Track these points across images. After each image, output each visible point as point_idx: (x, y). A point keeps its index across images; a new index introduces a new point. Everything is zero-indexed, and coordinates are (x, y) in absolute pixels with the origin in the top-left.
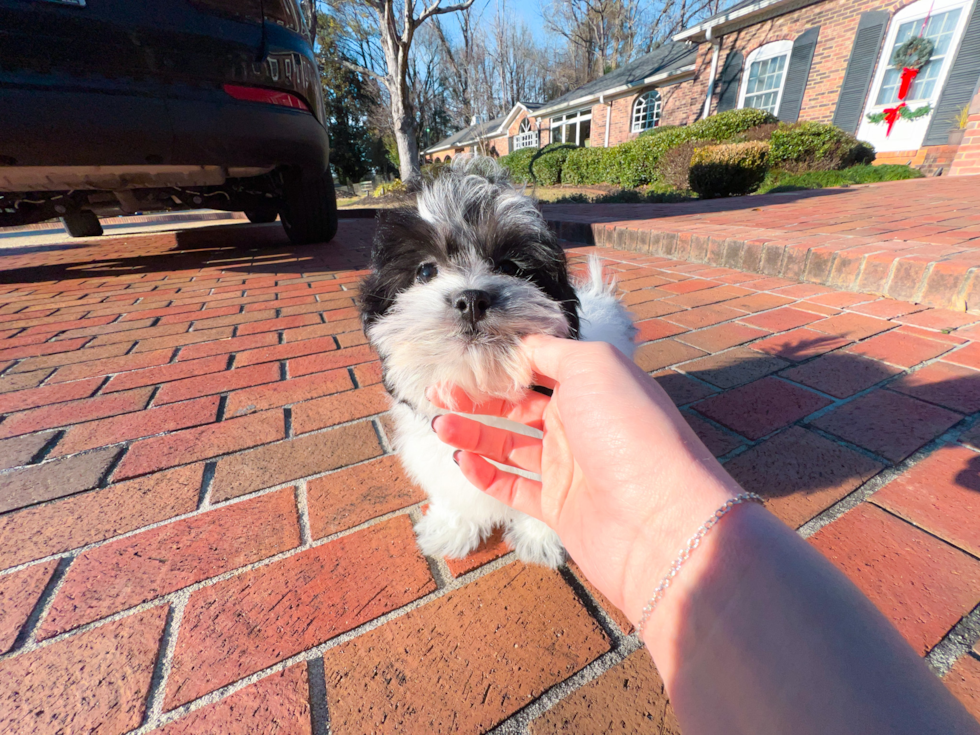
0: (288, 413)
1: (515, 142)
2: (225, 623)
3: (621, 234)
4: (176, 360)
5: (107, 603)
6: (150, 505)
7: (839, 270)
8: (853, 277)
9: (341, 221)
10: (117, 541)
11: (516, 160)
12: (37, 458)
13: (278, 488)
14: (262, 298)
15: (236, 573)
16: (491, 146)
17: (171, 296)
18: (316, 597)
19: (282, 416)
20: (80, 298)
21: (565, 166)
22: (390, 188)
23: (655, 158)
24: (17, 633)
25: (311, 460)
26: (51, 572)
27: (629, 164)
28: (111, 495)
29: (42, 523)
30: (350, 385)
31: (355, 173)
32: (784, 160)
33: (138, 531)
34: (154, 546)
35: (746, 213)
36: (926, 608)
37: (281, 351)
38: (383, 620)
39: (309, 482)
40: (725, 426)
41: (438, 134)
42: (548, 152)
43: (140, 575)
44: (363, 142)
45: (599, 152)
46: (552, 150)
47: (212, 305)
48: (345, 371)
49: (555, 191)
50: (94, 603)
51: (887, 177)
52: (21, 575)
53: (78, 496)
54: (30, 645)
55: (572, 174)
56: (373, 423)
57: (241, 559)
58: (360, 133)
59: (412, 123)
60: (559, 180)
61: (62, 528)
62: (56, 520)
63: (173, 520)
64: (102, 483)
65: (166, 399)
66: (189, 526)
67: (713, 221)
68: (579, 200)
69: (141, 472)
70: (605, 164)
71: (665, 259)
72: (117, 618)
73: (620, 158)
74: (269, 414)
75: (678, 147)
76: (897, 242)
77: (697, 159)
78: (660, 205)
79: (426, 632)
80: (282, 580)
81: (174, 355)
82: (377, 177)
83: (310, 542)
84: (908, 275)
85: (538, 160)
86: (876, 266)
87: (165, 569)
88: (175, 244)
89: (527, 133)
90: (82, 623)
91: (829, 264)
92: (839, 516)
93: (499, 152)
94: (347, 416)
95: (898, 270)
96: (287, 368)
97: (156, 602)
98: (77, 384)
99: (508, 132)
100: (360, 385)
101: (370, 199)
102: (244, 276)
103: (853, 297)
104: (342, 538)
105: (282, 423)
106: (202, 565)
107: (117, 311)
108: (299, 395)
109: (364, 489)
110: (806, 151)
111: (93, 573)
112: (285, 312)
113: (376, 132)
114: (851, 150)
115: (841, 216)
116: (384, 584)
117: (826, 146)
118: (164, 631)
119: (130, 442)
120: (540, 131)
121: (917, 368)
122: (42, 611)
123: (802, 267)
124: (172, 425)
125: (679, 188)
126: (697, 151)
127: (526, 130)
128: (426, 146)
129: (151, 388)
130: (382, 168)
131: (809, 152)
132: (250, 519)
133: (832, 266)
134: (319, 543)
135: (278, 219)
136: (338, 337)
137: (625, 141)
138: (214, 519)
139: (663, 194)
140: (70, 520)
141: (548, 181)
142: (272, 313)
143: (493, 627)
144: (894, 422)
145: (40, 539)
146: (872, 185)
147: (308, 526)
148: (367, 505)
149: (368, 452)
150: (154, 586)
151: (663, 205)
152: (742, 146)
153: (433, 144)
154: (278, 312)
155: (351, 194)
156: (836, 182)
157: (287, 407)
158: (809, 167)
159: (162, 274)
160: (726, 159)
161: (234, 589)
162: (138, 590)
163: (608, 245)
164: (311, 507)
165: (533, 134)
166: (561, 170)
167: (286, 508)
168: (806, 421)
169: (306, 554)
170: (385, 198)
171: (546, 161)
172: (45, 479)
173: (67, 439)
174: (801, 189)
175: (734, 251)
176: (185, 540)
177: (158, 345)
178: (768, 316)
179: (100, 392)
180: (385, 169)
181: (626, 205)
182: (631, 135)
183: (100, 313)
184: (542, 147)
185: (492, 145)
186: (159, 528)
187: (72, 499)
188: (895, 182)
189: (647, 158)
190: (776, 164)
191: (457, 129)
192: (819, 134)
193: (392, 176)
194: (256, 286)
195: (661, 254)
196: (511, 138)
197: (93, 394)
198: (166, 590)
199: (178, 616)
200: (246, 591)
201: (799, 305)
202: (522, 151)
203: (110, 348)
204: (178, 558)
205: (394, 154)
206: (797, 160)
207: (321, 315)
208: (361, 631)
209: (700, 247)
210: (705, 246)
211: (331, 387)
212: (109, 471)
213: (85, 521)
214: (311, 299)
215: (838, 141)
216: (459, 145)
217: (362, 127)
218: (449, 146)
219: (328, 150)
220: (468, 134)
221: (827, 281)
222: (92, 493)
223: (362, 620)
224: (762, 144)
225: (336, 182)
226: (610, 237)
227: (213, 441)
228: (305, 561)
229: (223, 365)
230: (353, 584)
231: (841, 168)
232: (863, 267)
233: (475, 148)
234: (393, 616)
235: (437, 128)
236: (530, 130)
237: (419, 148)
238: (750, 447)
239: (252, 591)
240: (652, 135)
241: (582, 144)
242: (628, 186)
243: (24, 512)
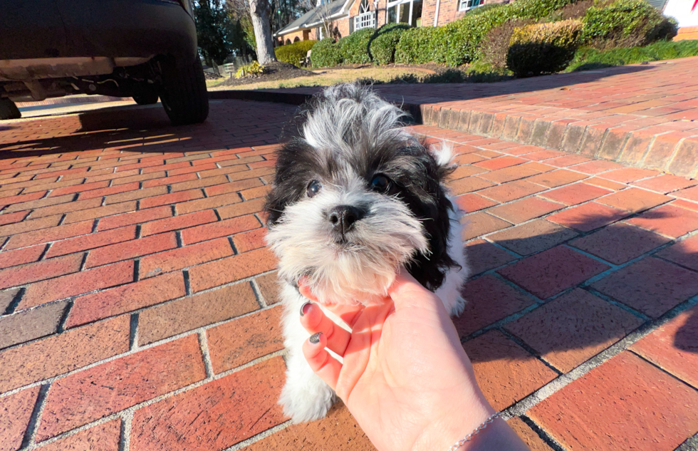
0: (186, 275)
1: (355, 23)
2: (160, 433)
3: (445, 114)
4: (97, 229)
5: (78, 417)
6: (96, 346)
7: (630, 149)
8: (640, 155)
9: (211, 102)
10: (78, 374)
11: (356, 40)
12: (9, 310)
13: (186, 334)
14: (155, 175)
15: (163, 397)
16: (334, 27)
17: (84, 174)
18: (221, 415)
19: (182, 277)
20: (15, 176)
21: (398, 46)
22: (249, 70)
23: (478, 37)
24: (22, 437)
25: (207, 313)
26: (37, 395)
27: (455, 43)
28: (67, 339)
29: (23, 359)
30: (231, 252)
31: (219, 56)
32: (594, 37)
33: (90, 366)
34: (103, 378)
35: (555, 92)
36: (661, 431)
37: (175, 222)
38: (269, 432)
39: (208, 331)
40: (523, 287)
41: (288, 15)
42: (384, 32)
43: (97, 398)
44: (224, 24)
45: (429, 31)
46: (388, 30)
47: (117, 182)
48: (226, 239)
49: (389, 70)
50: (70, 417)
51: (684, 53)
52: (16, 397)
53: (44, 339)
54: (32, 445)
55: (404, 53)
56: (251, 282)
57: (166, 388)
58: (220, 17)
59: (266, 6)
60: (392, 60)
61: (38, 363)
62: (32, 357)
63: (114, 358)
64: (59, 330)
65: (94, 263)
66: (126, 363)
67: (526, 102)
68: (410, 80)
69: (85, 321)
70: (433, 44)
71: (481, 137)
72: (87, 427)
73: (447, 38)
74: (172, 275)
75: (500, 26)
76: (685, 121)
77: (516, 39)
78: (479, 84)
79: (300, 441)
80: (196, 403)
81: (94, 226)
82: (238, 59)
83: (213, 376)
84: (689, 153)
85: (375, 41)
86: (662, 145)
87: (114, 393)
88: (79, 126)
89: (366, 13)
90: (64, 431)
91: (622, 143)
92: (604, 361)
93: (341, 33)
94: (231, 278)
95: (682, 149)
96: (182, 237)
97: (112, 417)
98: (27, 250)
99: (349, 12)
100: (239, 251)
101: (233, 81)
102: (139, 155)
103: (638, 173)
104: (236, 373)
105: (183, 283)
106: (139, 391)
107: (45, 187)
108: (193, 260)
109: (248, 336)
110: (615, 28)
111: (65, 396)
112: (175, 187)
113: (235, 14)
114: (656, 26)
115: (639, 96)
116: (268, 407)
117: (634, 23)
118: (120, 437)
119: (73, 297)
120: (377, 12)
121: (683, 238)
122: (35, 422)
123: (598, 146)
124: (102, 285)
125: (498, 67)
126: (517, 30)
127: (365, 10)
128: (278, 28)
129: (82, 254)
130: (241, 50)
131: (618, 29)
132: (168, 358)
133: (624, 145)
134: (219, 377)
135: (159, 101)
136: (218, 210)
137: (452, 20)
138: (143, 357)
139: (483, 74)
140: (42, 357)
141: (383, 61)
142: (165, 188)
143: (346, 439)
144: (657, 285)
145: (24, 371)
146: (670, 62)
147: (210, 363)
148: (251, 348)
149: (249, 306)
150: (109, 406)
151: (483, 85)
152: (558, 24)
153: (284, 26)
154: (169, 188)
155: (217, 76)
156: (637, 59)
157: (184, 269)
158: (616, 43)
159: (73, 155)
160: (542, 38)
161: (164, 409)
162: (98, 408)
163: (433, 124)
164: (211, 349)
165: (371, 14)
166: (395, 50)
167: (193, 350)
168: (586, 284)
169: (211, 384)
170: (246, 79)
171: (382, 41)
172: (19, 326)
173: (27, 295)
174: (605, 66)
175: (541, 131)
176: (125, 373)
177: (81, 216)
178: (564, 191)
179: (45, 257)
180: (244, 51)
181: (450, 85)
182: (458, 13)
183: (32, 189)
184: (379, 27)
185: (335, 25)
186: (105, 364)
187: (40, 342)
188: (691, 58)
189: (471, 37)
190: (586, 41)
191: (305, 10)
192: (629, 11)
193: (250, 58)
194: (148, 164)
195: (478, 133)
196: (352, 19)
197: (40, 259)
198: (117, 409)
199: (128, 427)
200: (172, 411)
201: (591, 181)
202: (361, 32)
203: (45, 219)
204: (122, 386)
205: (251, 36)
206: (605, 37)
207: (203, 190)
208: (255, 440)
209: (512, 126)
210: (517, 125)
211: (217, 253)
212: (62, 320)
213: (53, 358)
214: (193, 176)
215: (647, 17)
216: (306, 26)
217: (222, 10)
218: (297, 28)
219: (194, 34)
220: (314, 15)
221: (617, 158)
222: (54, 337)
223: (254, 432)
224: (577, 22)
225: (204, 64)
226: (435, 116)
227: (135, 296)
228: (210, 390)
229: (133, 236)
230: (245, 406)
231: (644, 44)
232: (651, 146)
233: (321, 28)
234: (275, 430)
235: (287, 10)
236: (368, 10)
237: (273, 31)
238: (541, 305)
239: (176, 410)
240: (478, 13)
241: (414, 24)
242: (452, 65)
243: (8, 351)
